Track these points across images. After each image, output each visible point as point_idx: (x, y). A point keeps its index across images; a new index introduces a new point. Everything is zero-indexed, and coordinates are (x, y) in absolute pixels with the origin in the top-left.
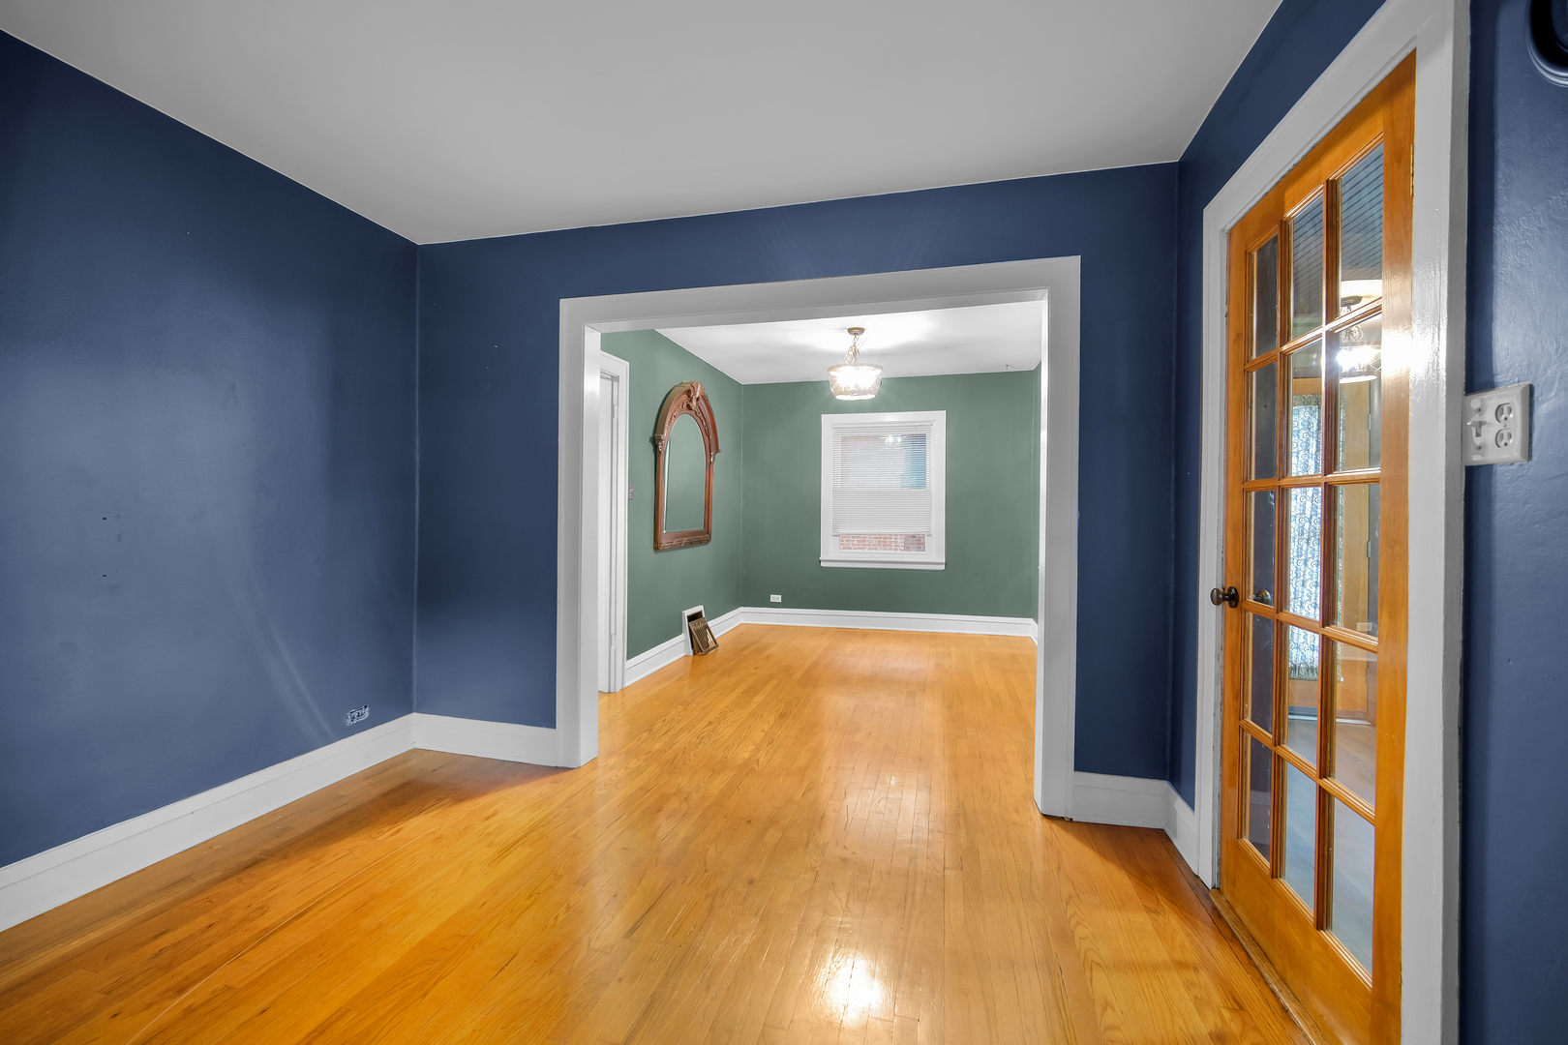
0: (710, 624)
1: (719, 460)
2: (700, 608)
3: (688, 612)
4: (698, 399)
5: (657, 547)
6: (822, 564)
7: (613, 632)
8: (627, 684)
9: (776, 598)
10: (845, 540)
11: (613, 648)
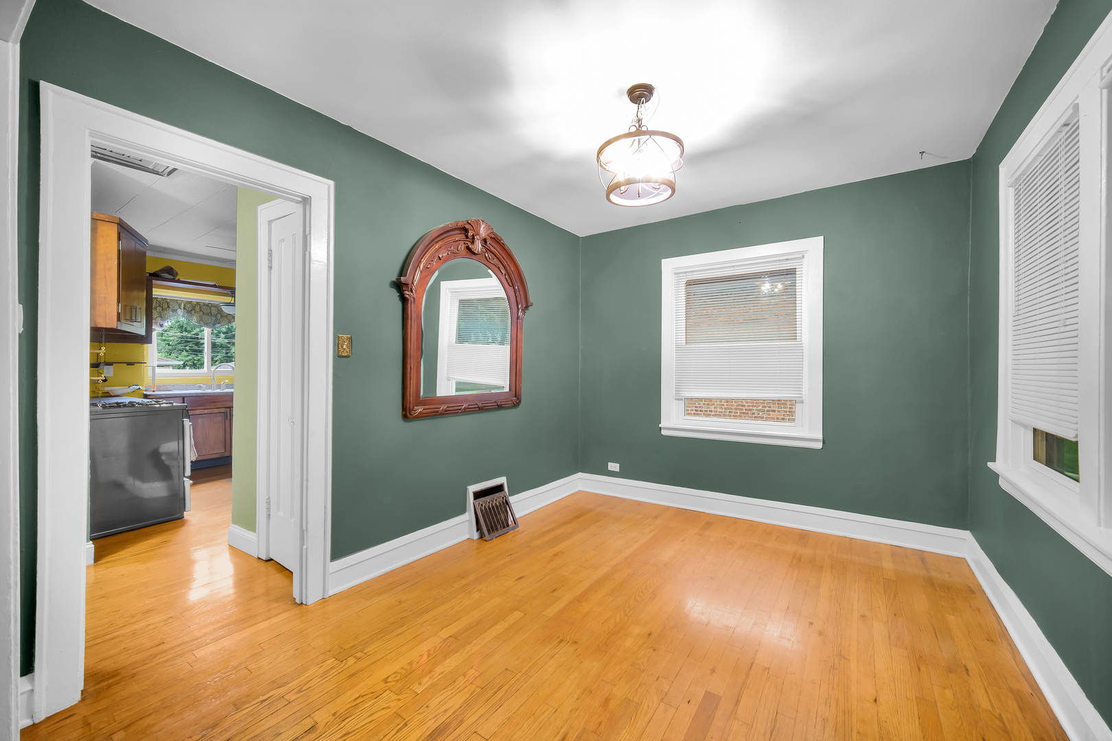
0: (512, 499)
1: (529, 318)
2: (502, 480)
3: (473, 488)
4: (485, 241)
5: (406, 414)
6: (664, 432)
7: (304, 528)
8: (331, 592)
9: (614, 467)
10: (696, 407)
11: (305, 547)
